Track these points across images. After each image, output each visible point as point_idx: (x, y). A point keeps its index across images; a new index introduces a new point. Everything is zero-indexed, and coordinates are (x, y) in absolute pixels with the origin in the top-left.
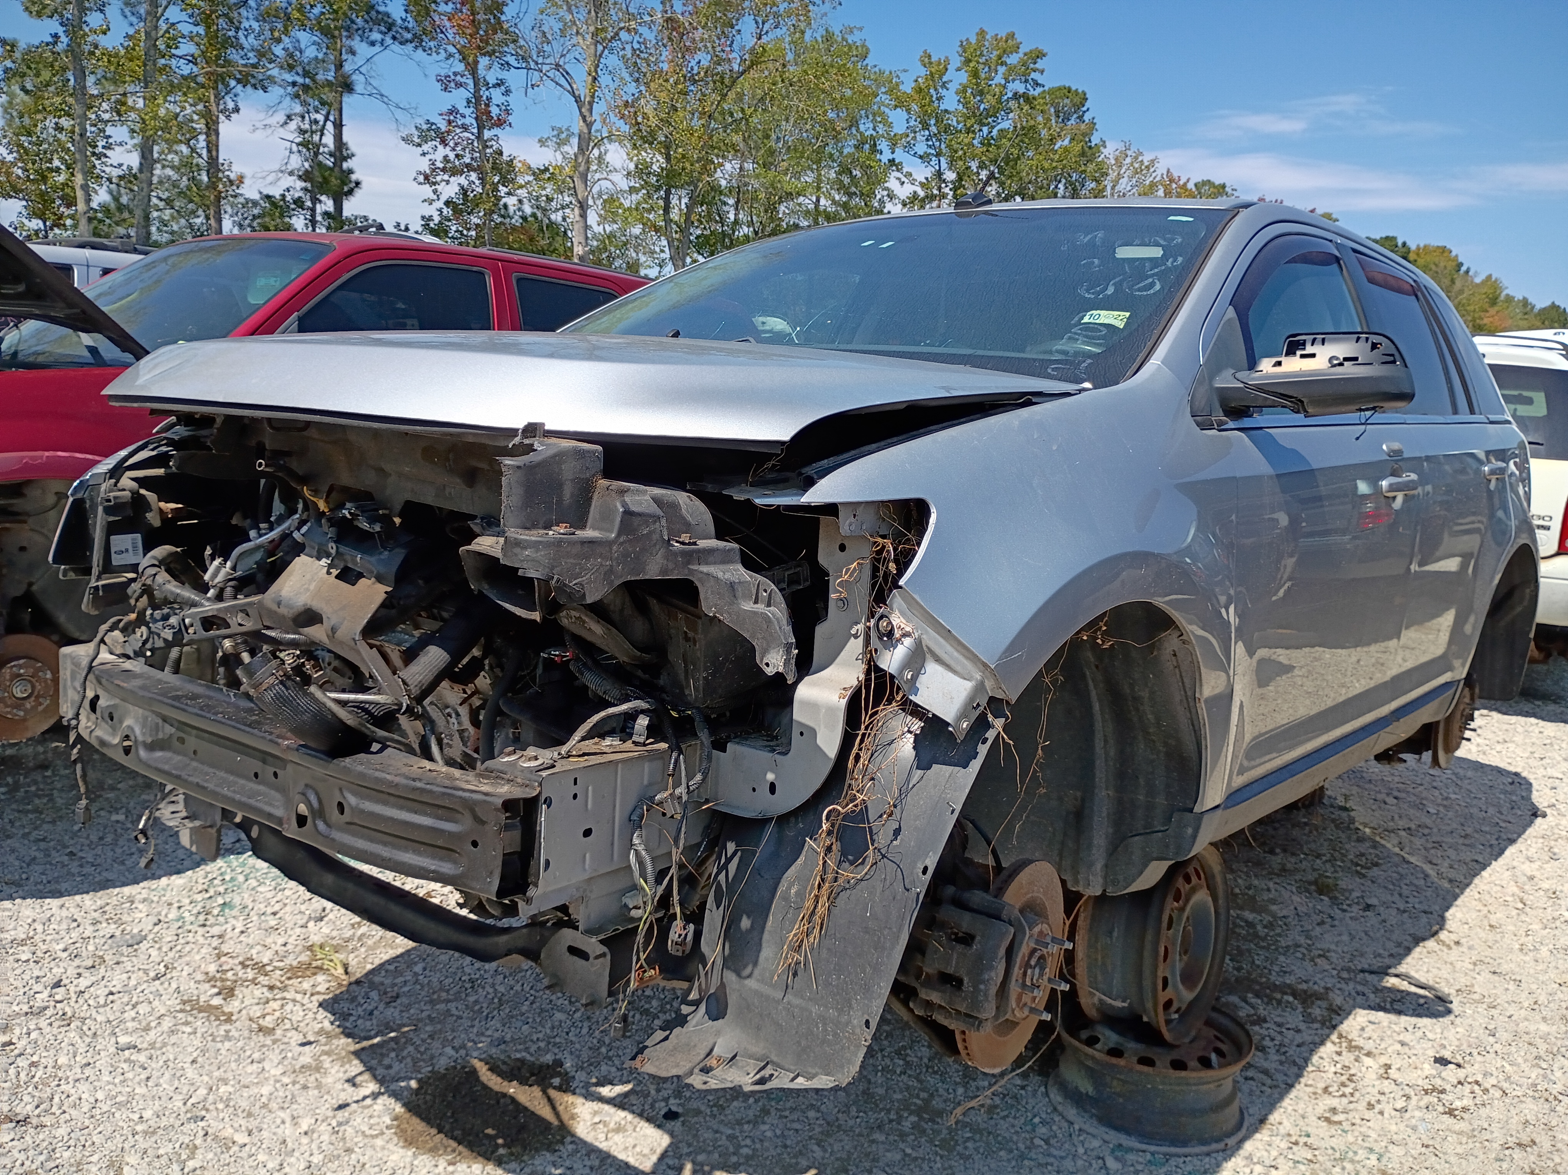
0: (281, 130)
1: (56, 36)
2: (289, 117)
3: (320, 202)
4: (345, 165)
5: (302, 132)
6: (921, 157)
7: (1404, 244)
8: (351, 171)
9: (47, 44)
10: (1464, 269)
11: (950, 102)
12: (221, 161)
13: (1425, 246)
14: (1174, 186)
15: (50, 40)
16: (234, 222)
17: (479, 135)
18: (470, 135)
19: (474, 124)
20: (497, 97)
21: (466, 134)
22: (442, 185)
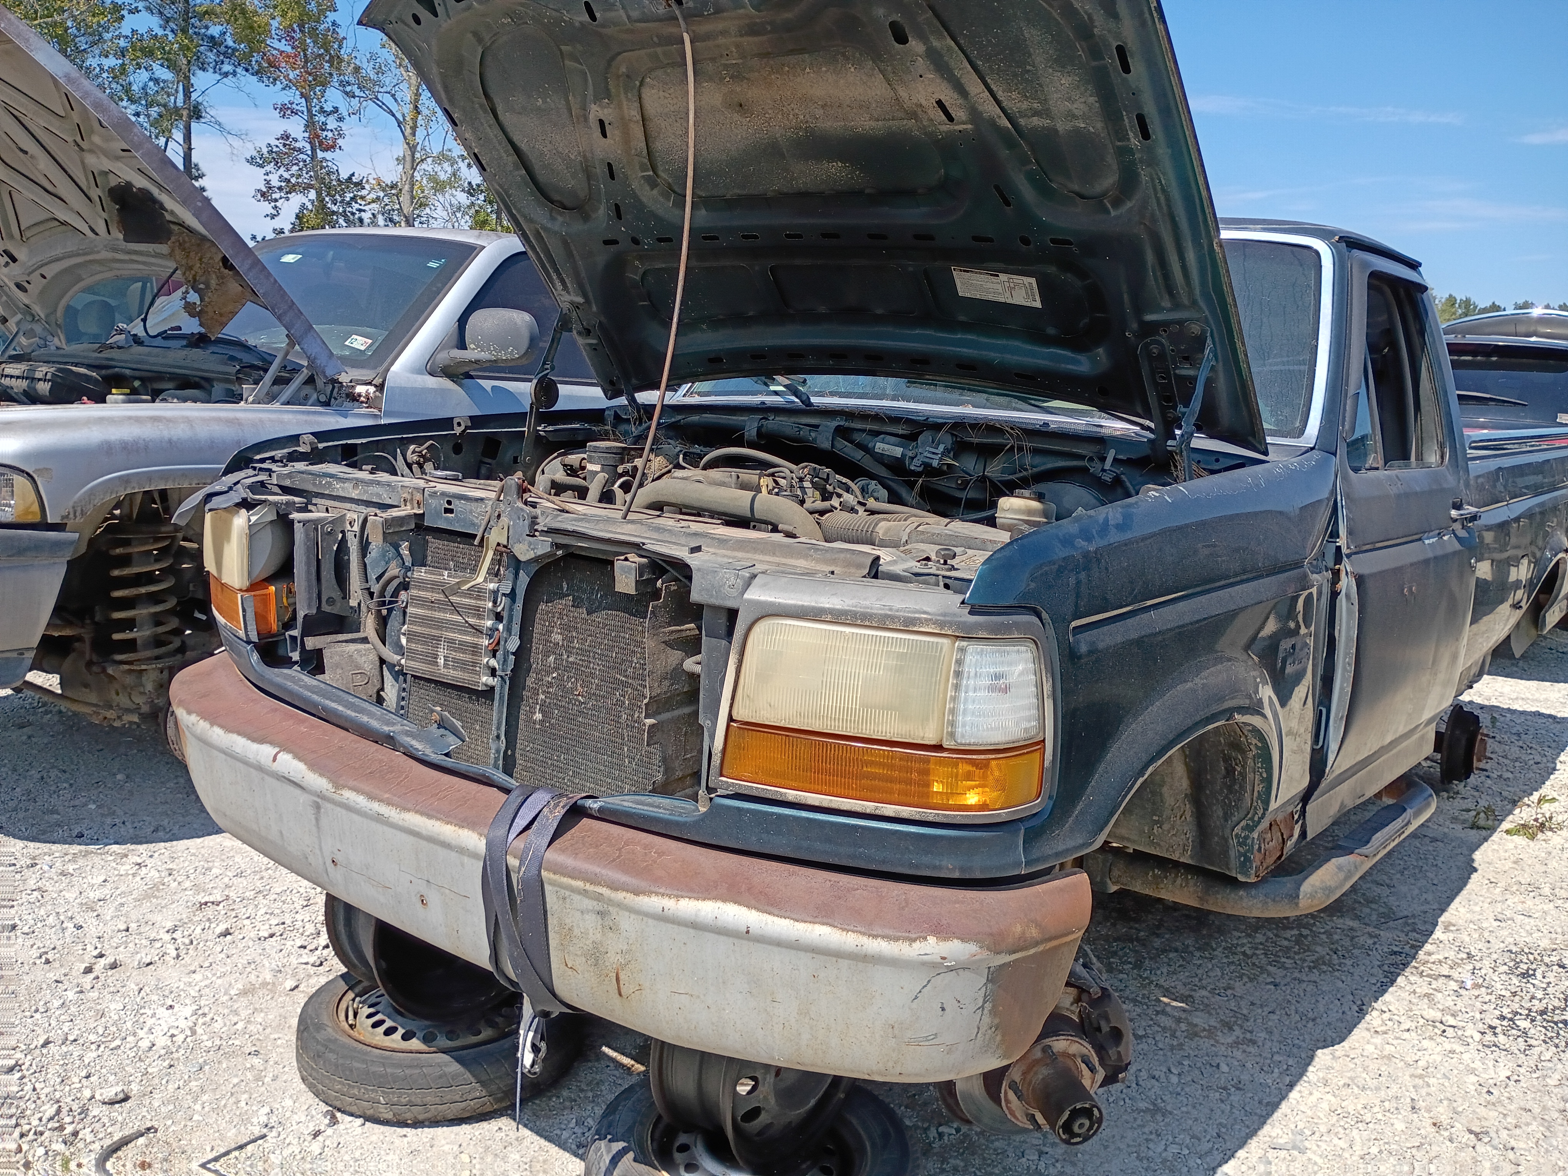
17: (313, 156)
18: (305, 157)
19: (308, 147)
20: (332, 123)
21: (302, 156)
22: (281, 201)
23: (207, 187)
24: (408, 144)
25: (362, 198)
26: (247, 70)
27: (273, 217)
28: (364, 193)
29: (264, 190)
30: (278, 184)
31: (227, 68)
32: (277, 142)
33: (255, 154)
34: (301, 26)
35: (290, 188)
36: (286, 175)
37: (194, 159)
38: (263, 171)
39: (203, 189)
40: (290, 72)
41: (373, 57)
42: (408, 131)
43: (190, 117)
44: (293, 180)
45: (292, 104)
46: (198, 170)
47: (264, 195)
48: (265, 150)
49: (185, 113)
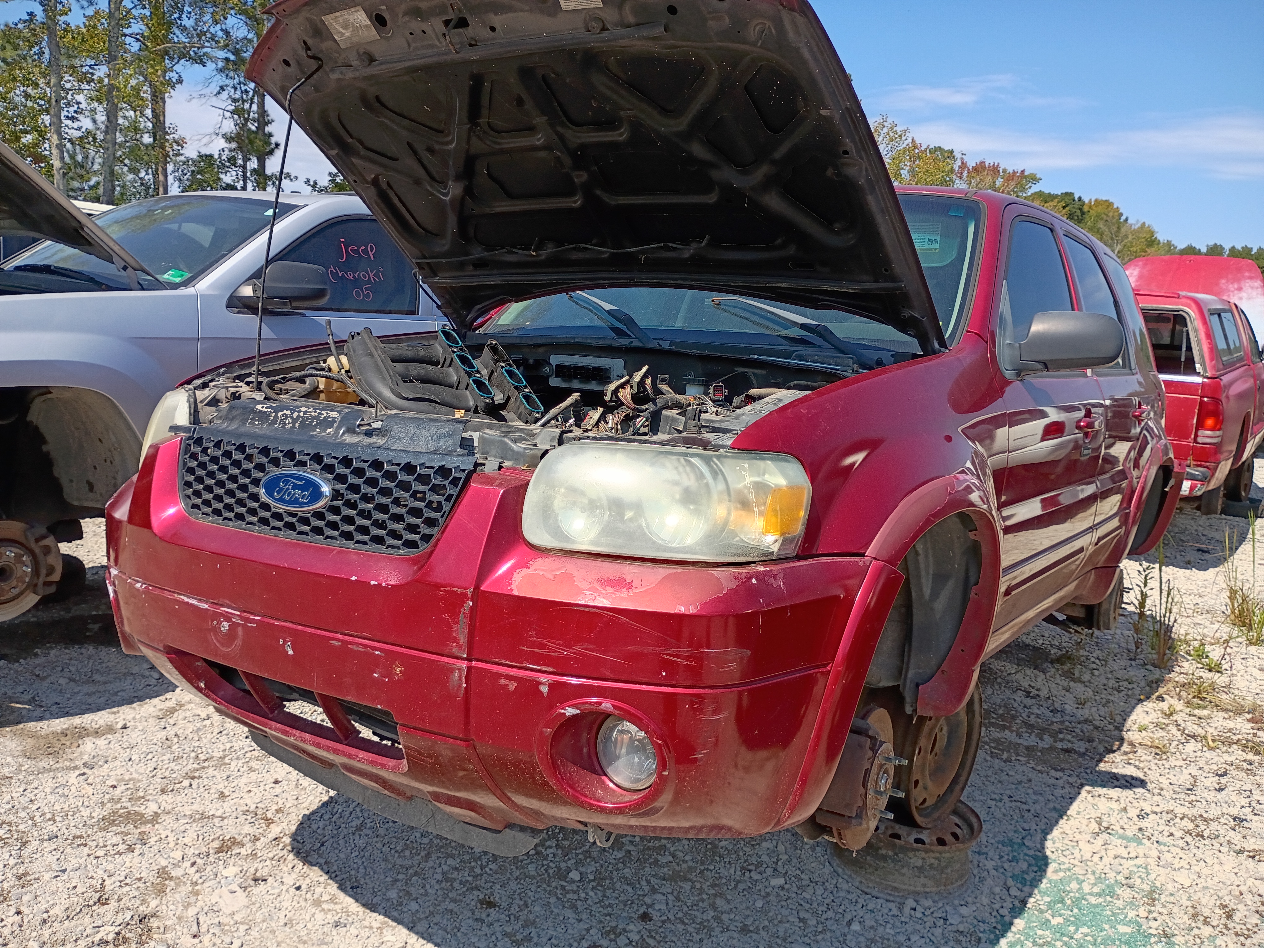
0: (215, 98)
1: (31, 14)
2: (222, 88)
4: (267, 129)
5: (235, 100)
7: (1080, 199)
8: (270, 135)
9: (25, 21)
10: (1123, 218)
12: (167, 125)
13: (1096, 200)
14: (917, 151)
15: (27, 18)
16: (175, 177)
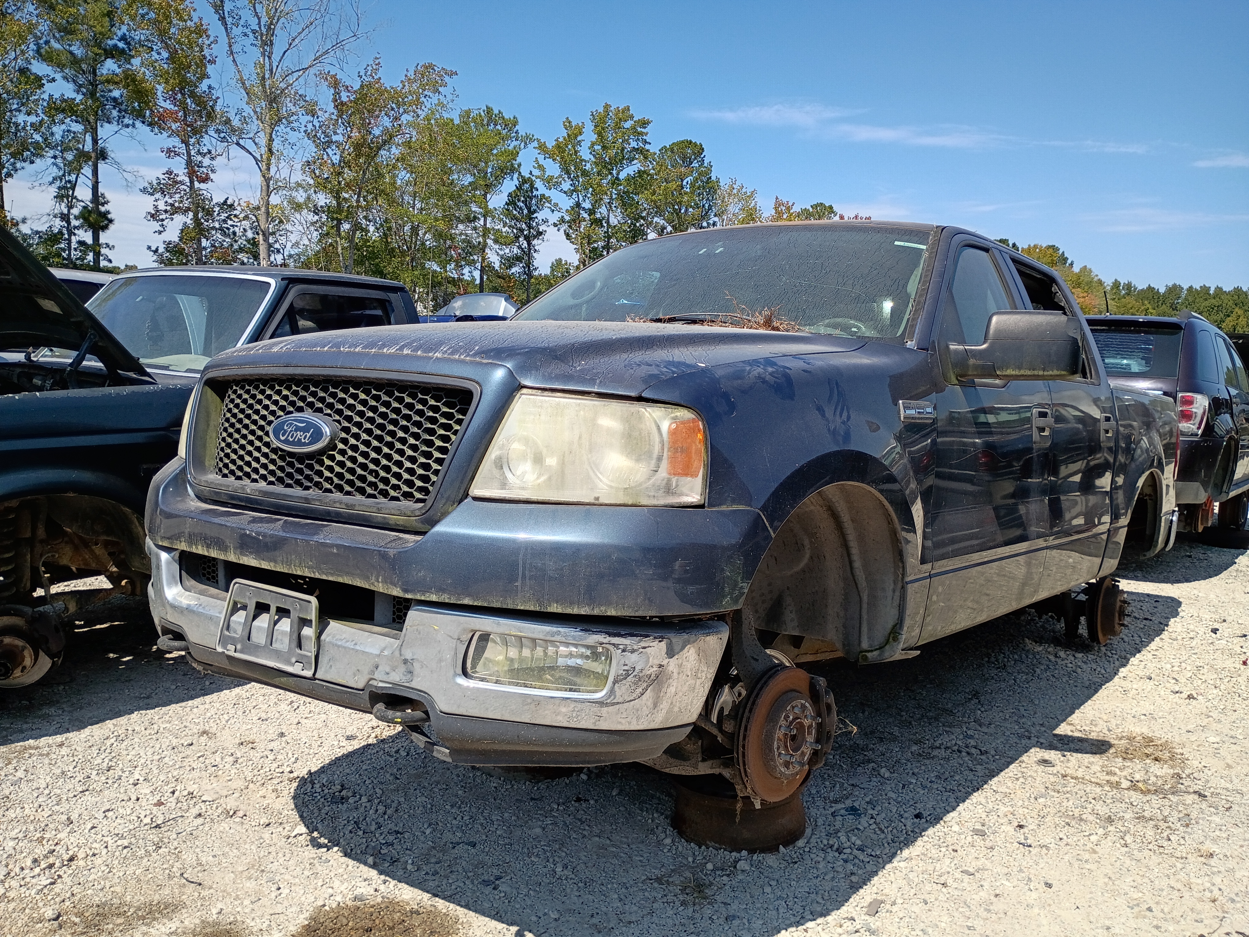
3: (75, 234)
6: (565, 192)
11: (585, 153)
17: (192, 187)
18: (185, 187)
19: (187, 180)
20: (206, 161)
21: (183, 187)
22: (167, 221)
23: (111, 211)
24: (264, 176)
25: (235, 216)
26: (143, 123)
27: (160, 232)
28: (235, 212)
29: (153, 212)
30: (164, 208)
31: (126, 121)
32: (163, 177)
33: (146, 185)
34: (182, 90)
35: (175, 210)
36: (170, 201)
37: (101, 190)
38: (153, 198)
39: (108, 212)
40: (173, 125)
41: (239, 112)
42: (264, 168)
43: (97, 159)
44: (177, 205)
45: (174, 147)
46: (104, 198)
47: (154, 216)
48: (155, 182)
49: (93, 155)
